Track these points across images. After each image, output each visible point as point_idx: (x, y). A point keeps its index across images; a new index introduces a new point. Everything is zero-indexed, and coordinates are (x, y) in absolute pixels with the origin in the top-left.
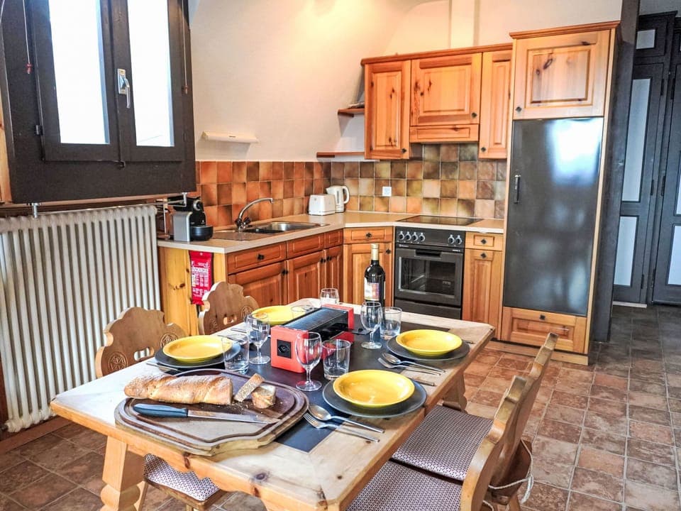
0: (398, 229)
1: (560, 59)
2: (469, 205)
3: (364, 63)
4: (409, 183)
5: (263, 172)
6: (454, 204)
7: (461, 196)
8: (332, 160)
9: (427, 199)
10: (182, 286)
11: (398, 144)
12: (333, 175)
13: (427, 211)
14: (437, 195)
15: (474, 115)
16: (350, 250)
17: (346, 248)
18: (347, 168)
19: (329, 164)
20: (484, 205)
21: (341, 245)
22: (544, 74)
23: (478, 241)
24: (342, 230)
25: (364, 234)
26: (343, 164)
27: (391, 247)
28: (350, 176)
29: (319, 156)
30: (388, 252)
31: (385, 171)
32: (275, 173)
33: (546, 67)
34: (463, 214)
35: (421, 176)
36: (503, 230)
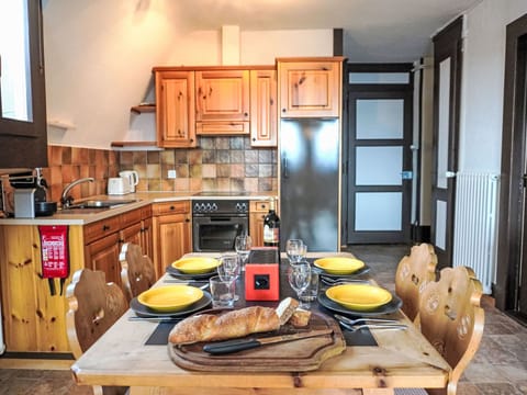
0: (194, 202)
1: (310, 78)
2: (240, 182)
3: (154, 71)
4: (191, 167)
5: (74, 156)
6: (227, 182)
7: (233, 176)
8: (121, 149)
9: (206, 179)
10: (28, 262)
11: (186, 136)
12: (122, 162)
13: (206, 188)
14: (215, 176)
15: (246, 114)
16: (158, 221)
17: (154, 220)
18: (135, 156)
19: (119, 153)
20: (251, 182)
21: (151, 217)
22: (300, 87)
23: (259, 206)
24: (151, 205)
25: (169, 206)
26: (131, 153)
27: (189, 216)
28: (138, 162)
29: (113, 145)
30: (188, 221)
31: (170, 158)
32: (83, 158)
33: (301, 82)
34: (235, 189)
35: (200, 161)
36: (278, 197)
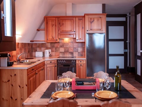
0: (58, 60)
1: (96, 20)
2: (72, 53)
4: (56, 48)
6: (68, 53)
7: (70, 51)
8: (33, 43)
9: (61, 52)
10: (9, 81)
11: (55, 38)
12: (33, 47)
13: (61, 55)
14: (64, 51)
15: (75, 32)
16: (46, 66)
18: (38, 45)
20: (76, 53)
21: (44, 65)
23: (79, 62)
24: (44, 61)
25: (50, 62)
26: (36, 44)
27: (56, 65)
28: (38, 47)
29: (31, 41)
31: (49, 45)
33: (93, 22)
34: (70, 56)
35: (59, 47)
36: (86, 59)
